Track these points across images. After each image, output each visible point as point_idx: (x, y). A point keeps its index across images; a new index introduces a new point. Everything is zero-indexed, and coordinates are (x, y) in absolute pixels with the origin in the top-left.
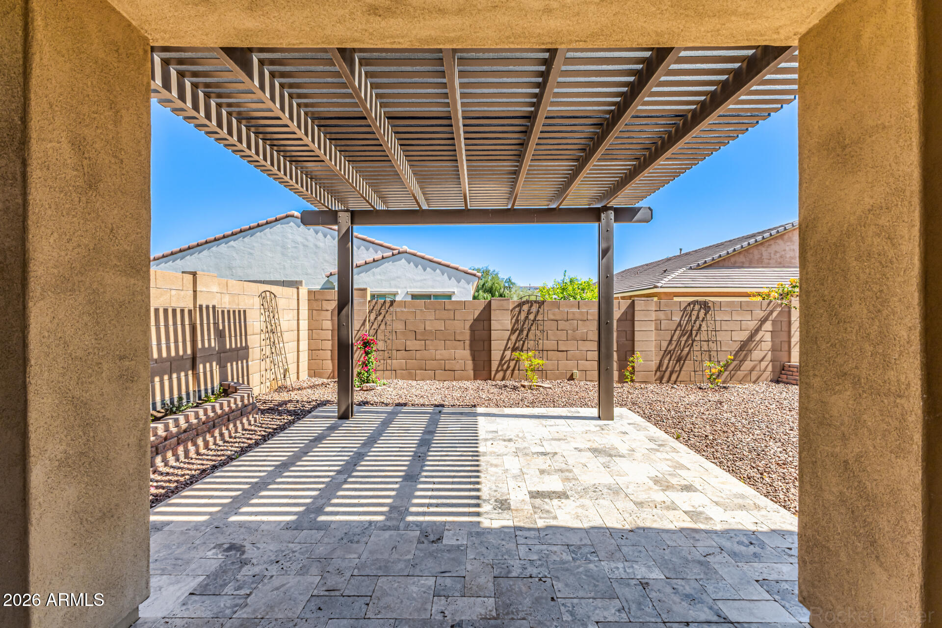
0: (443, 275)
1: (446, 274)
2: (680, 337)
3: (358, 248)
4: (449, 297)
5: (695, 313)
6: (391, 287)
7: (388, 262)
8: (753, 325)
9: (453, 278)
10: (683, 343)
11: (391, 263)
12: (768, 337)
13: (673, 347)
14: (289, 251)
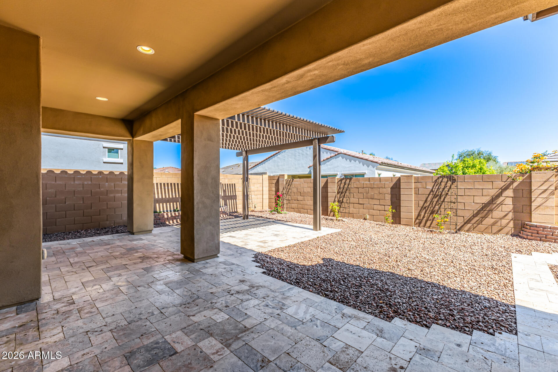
0: (360, 163)
1: (361, 163)
2: (433, 199)
3: (323, 153)
4: (363, 175)
5: (443, 184)
6: (334, 171)
7: (333, 159)
8: (494, 192)
9: (365, 165)
10: (435, 203)
11: (335, 159)
12: (509, 201)
13: (428, 204)
14: (297, 157)
